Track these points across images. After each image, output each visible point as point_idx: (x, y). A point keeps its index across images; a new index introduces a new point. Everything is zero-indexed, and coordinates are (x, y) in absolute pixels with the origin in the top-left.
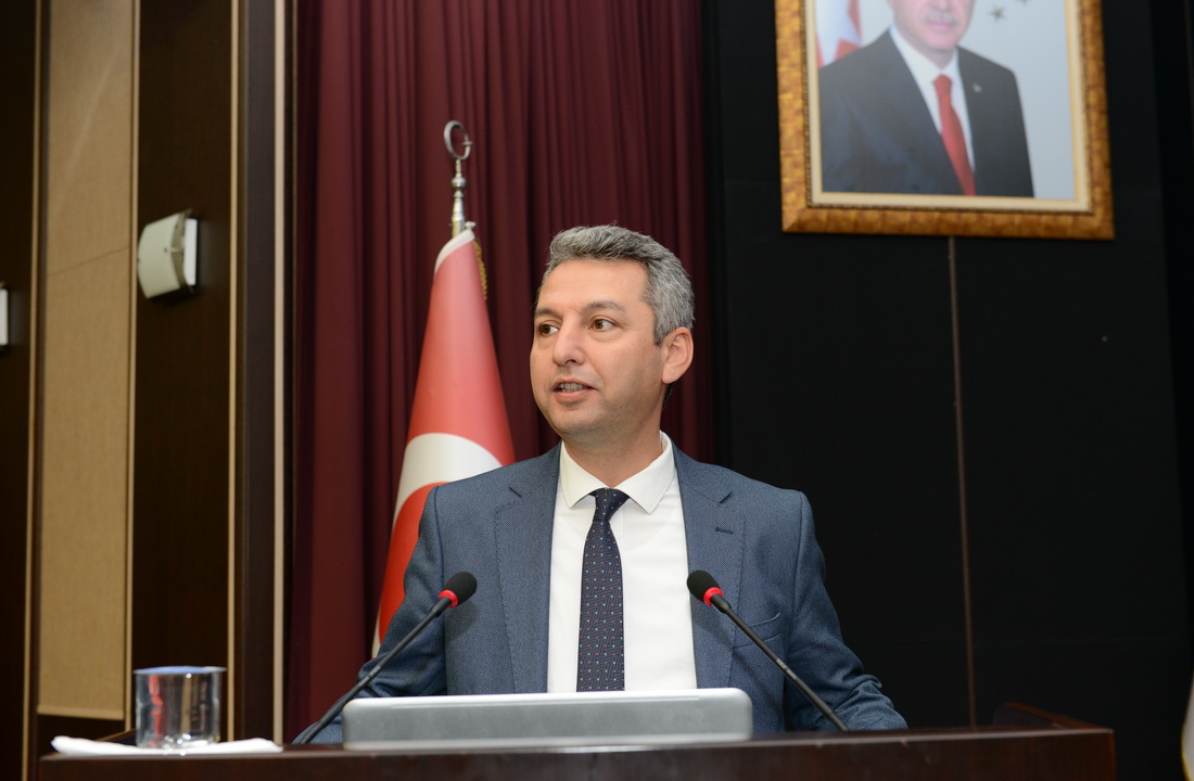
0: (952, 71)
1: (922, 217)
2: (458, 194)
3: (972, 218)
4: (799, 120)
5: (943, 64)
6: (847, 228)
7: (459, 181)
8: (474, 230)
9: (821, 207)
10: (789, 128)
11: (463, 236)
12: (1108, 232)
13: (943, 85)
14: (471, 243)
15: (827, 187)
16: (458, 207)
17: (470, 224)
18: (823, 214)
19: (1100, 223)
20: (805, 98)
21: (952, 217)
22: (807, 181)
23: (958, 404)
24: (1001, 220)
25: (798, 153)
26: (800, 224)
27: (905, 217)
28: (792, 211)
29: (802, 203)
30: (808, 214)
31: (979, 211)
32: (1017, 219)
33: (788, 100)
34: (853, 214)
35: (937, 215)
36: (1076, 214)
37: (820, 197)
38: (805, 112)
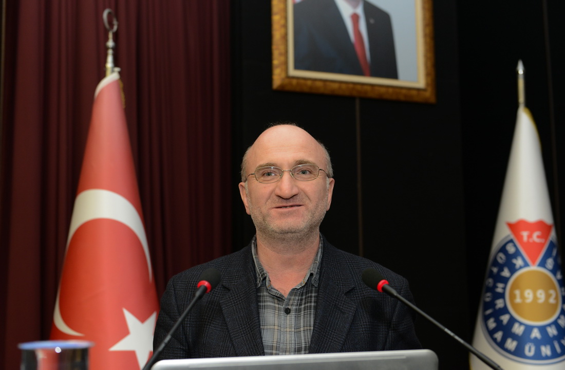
0: (360, 11)
1: (344, 86)
2: (110, 52)
3: (369, 88)
4: (283, 31)
5: (355, 6)
6: (306, 89)
7: (110, 43)
8: (120, 73)
9: (293, 78)
10: (277, 34)
11: (112, 76)
12: (433, 100)
13: (355, 18)
14: (117, 81)
15: (297, 67)
16: (110, 59)
17: (117, 69)
18: (294, 82)
19: (429, 95)
20: (286, 18)
21: (359, 87)
22: (286, 63)
23: (359, 186)
24: (383, 90)
25: (282, 48)
26: (282, 86)
27: (336, 86)
28: (278, 79)
29: (283, 75)
30: (287, 81)
31: (372, 86)
32: (391, 90)
33: (276, 19)
34: (309, 83)
35: (351, 86)
36: (418, 90)
37: (293, 72)
38: (285, 26)
